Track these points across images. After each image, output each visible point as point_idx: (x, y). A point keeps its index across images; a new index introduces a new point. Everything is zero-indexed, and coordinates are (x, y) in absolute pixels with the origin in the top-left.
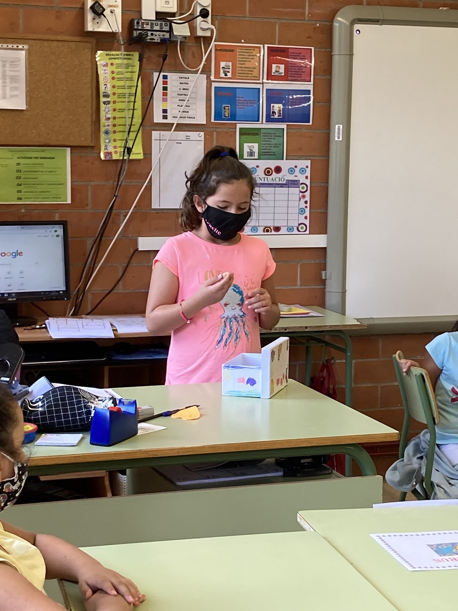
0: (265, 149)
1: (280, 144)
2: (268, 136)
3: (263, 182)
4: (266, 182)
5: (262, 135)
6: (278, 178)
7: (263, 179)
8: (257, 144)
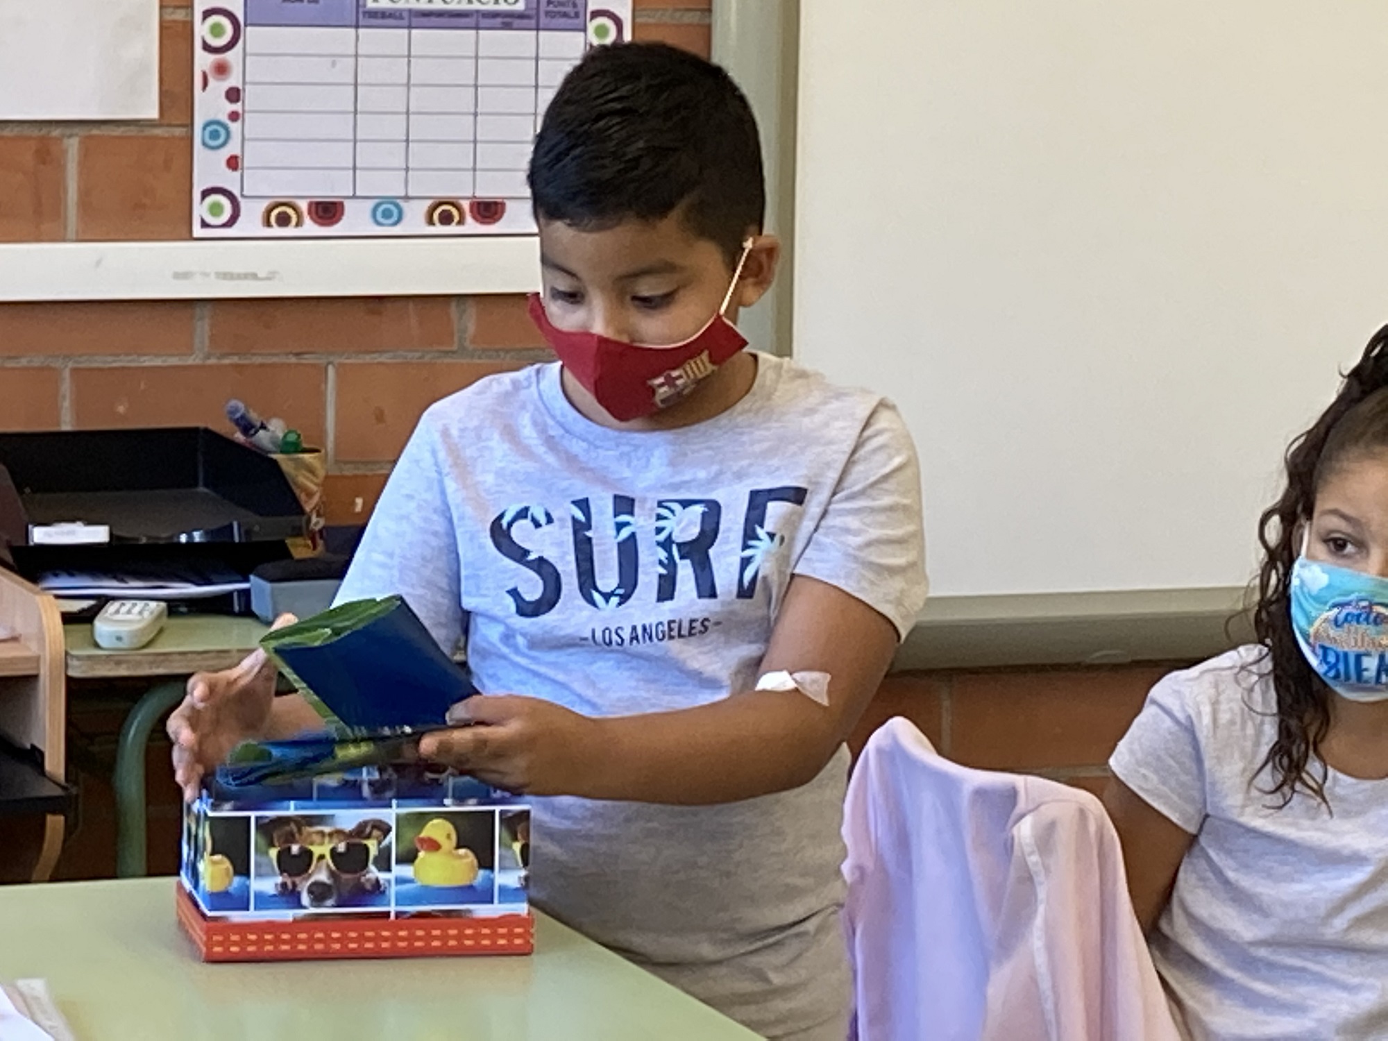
3: (423, 5)
4: (438, 5)
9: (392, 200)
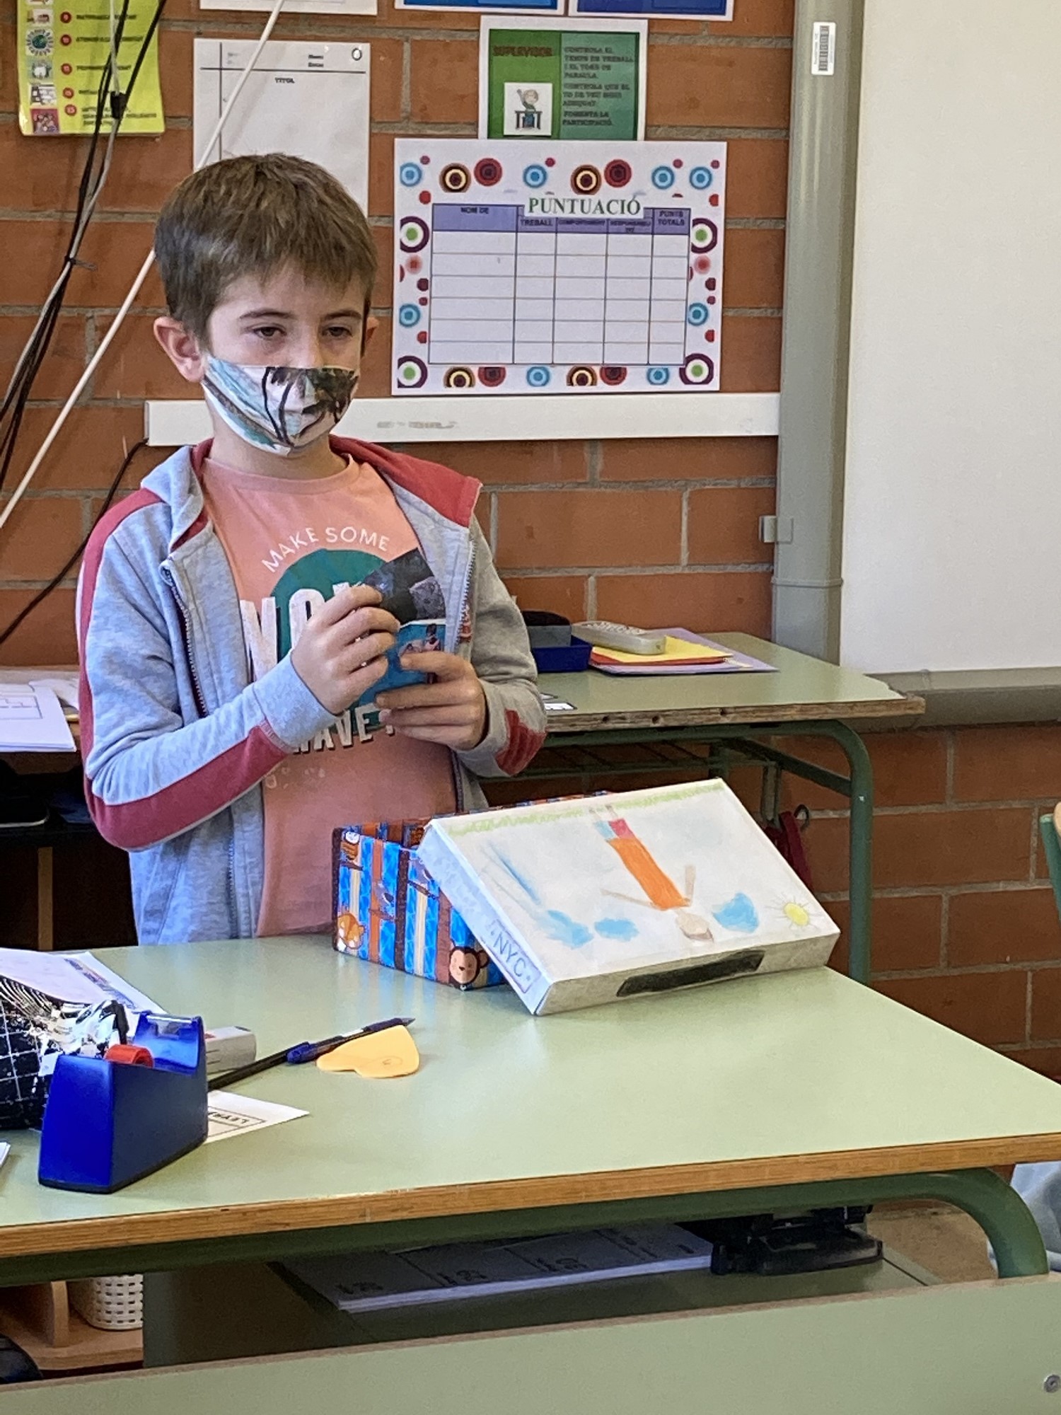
0: (574, 103)
1: (624, 87)
2: (586, 58)
3: (566, 214)
4: (578, 214)
5: (563, 53)
6: (617, 201)
7: (568, 206)
8: (549, 86)
9: (542, 367)
